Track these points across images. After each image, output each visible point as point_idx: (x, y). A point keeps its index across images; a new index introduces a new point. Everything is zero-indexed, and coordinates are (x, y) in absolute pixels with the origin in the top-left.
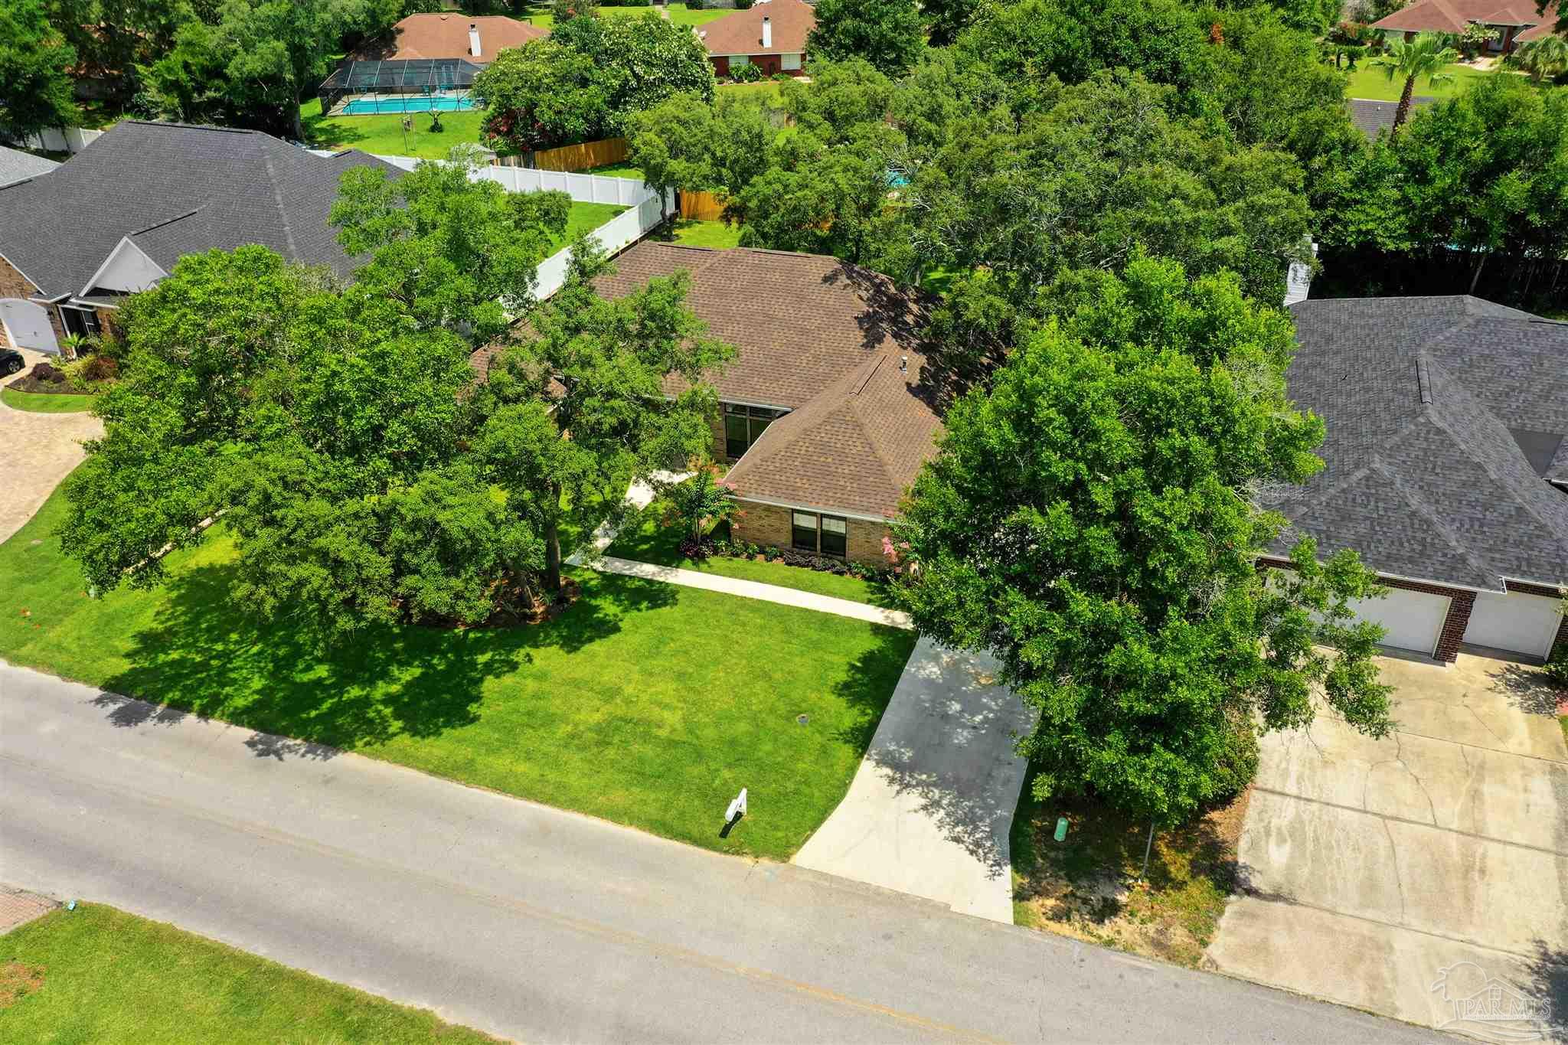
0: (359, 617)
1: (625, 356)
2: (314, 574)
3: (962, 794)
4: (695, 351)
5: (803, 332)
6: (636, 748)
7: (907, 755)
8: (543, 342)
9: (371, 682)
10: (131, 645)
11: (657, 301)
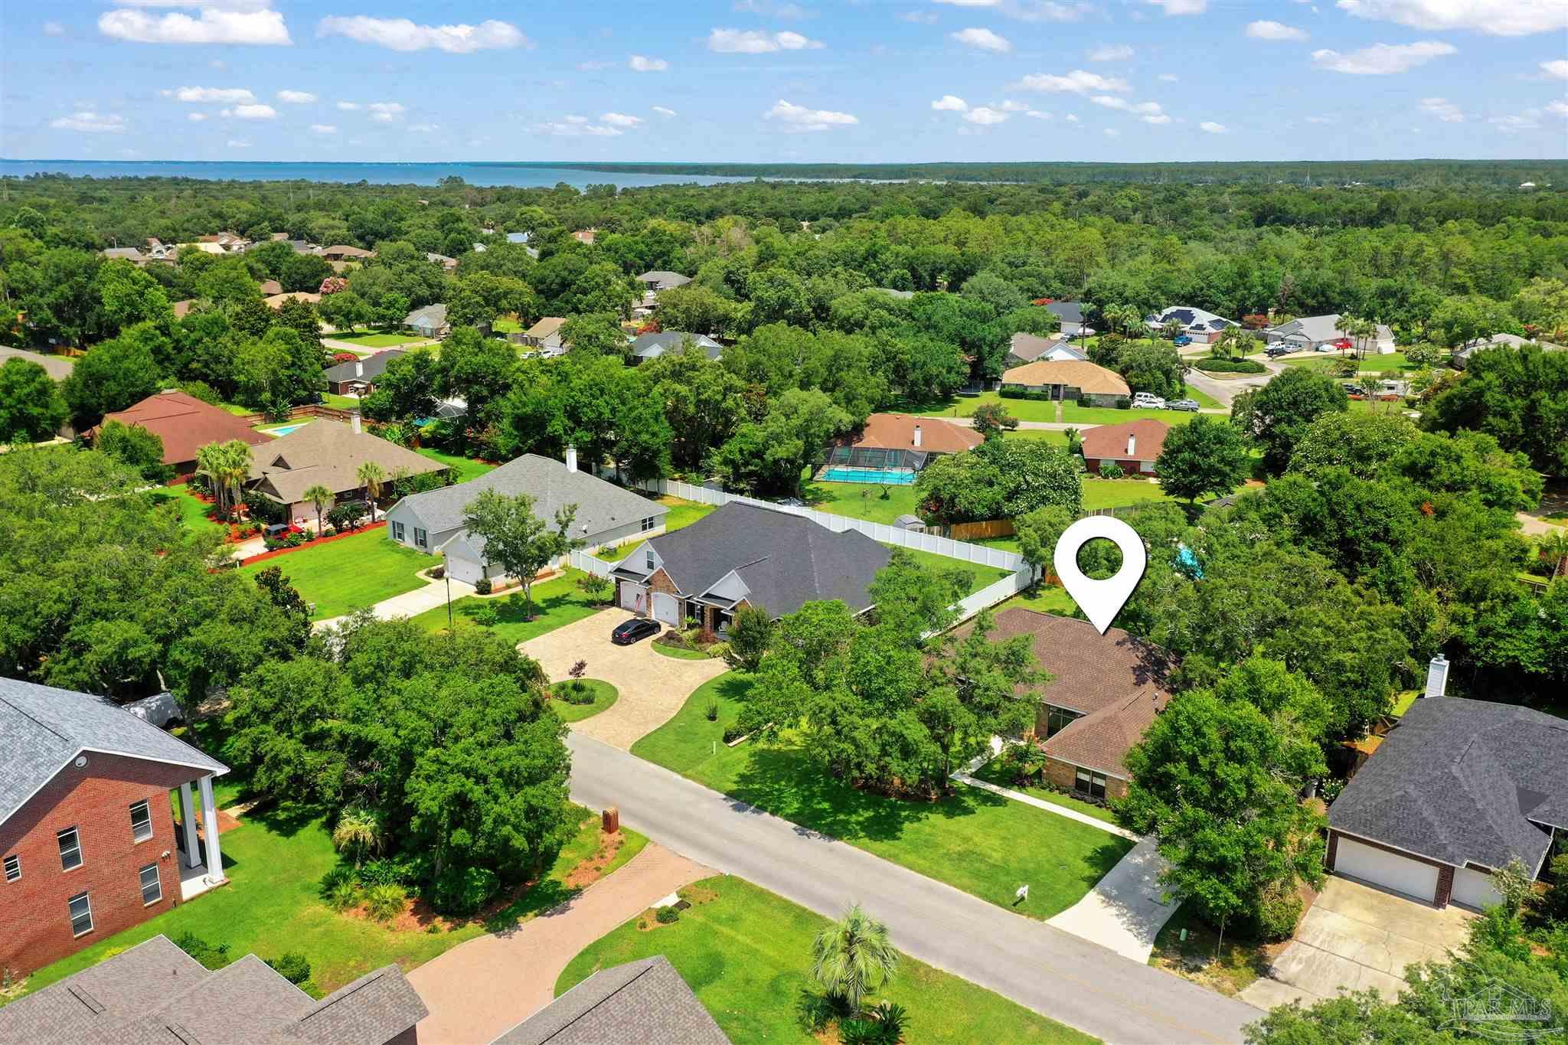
0: (862, 772)
1: (997, 672)
2: (850, 748)
3: (1138, 913)
4: (1033, 674)
5: (1100, 671)
6: (977, 865)
7: (1115, 892)
8: (959, 660)
9: (850, 814)
10: (736, 779)
11: (1016, 647)
